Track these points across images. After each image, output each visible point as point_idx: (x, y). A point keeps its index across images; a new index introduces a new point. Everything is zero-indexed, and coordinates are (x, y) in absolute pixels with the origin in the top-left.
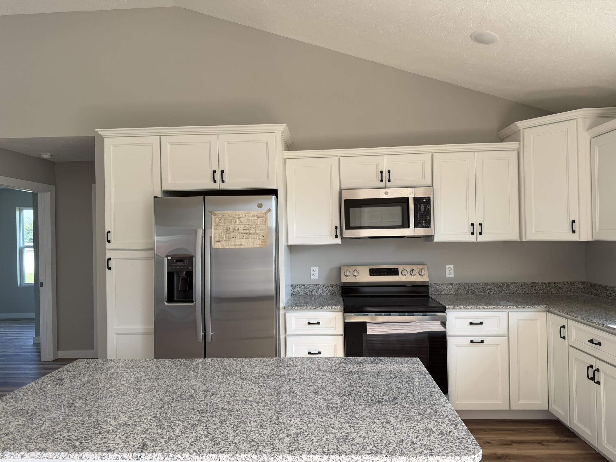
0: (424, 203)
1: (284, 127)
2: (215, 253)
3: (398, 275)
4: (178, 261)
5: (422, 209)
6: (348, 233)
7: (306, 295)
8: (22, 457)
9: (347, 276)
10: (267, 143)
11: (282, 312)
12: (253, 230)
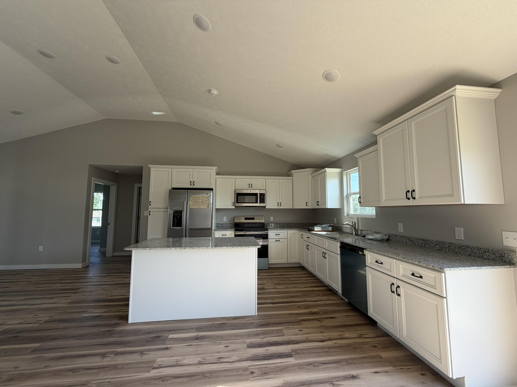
0: (263, 195)
1: (216, 168)
2: (190, 209)
3: (254, 220)
4: (177, 212)
5: (262, 197)
6: (238, 205)
7: (221, 227)
8: (156, 249)
9: (236, 220)
10: (210, 173)
11: (213, 231)
12: (204, 202)
